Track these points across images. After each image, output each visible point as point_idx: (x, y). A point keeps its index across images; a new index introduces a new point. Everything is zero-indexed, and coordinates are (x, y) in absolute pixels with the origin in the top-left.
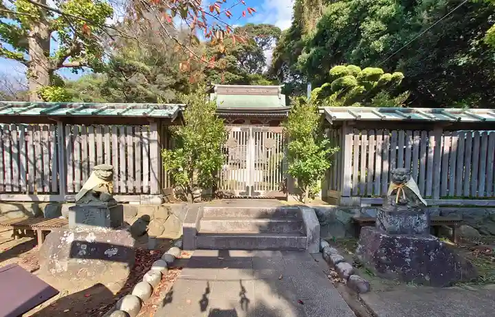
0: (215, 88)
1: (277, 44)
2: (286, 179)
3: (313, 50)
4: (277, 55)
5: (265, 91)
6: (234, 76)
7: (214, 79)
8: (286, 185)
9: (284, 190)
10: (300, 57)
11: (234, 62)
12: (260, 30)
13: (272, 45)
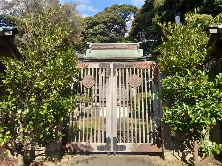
0: (90, 46)
1: (135, 17)
2: (160, 127)
3: (164, 13)
4: (135, 25)
5: (127, 47)
6: (104, 38)
7: (90, 40)
8: (160, 136)
9: (158, 143)
10: (154, 19)
11: (104, 29)
12: (122, 8)
13: (131, 18)
